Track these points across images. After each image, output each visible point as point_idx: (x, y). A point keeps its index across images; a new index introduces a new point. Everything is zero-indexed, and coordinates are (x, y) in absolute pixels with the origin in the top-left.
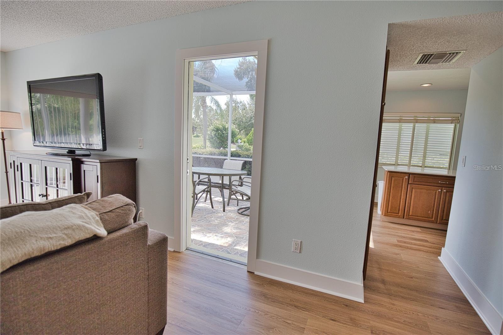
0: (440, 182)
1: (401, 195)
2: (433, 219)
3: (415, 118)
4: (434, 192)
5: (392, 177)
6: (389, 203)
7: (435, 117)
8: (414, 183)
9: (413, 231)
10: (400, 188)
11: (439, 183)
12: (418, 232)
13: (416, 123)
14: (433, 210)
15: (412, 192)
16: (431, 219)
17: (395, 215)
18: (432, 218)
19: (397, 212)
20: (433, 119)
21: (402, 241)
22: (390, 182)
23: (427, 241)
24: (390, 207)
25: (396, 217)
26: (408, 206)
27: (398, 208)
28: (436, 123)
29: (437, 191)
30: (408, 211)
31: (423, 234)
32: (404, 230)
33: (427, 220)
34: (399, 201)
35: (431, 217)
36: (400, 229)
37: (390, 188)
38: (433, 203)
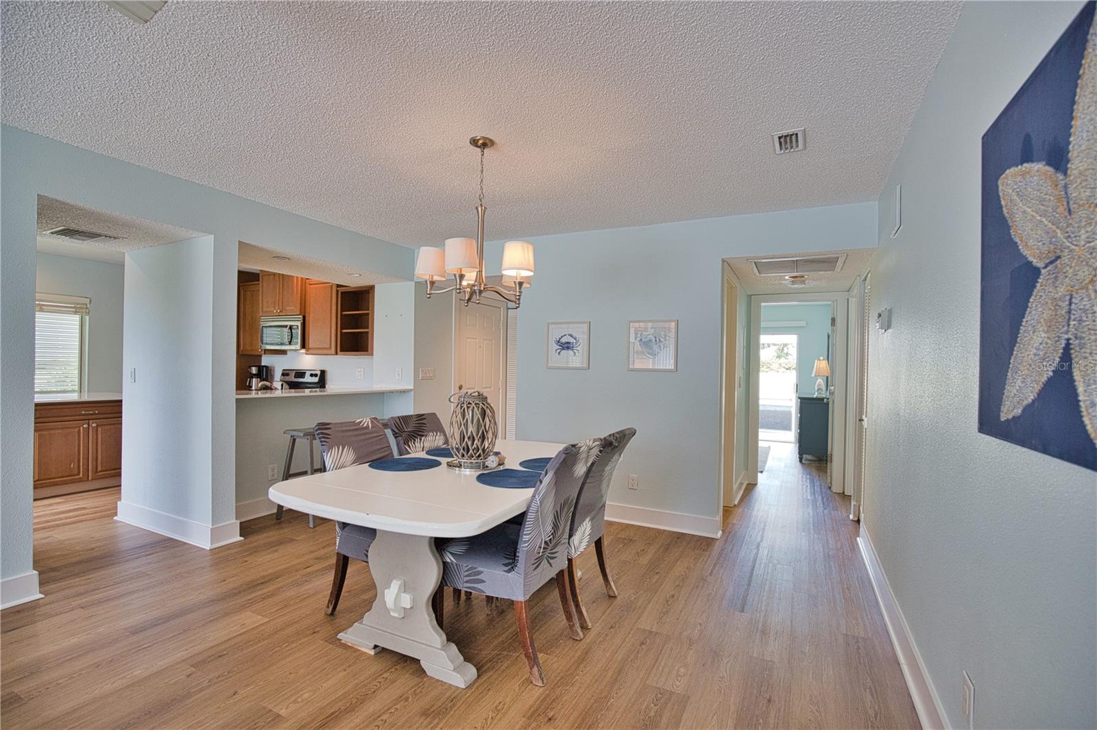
0: (83, 412)
2: (81, 475)
4: (77, 430)
7: (42, 301)
11: (84, 415)
14: (79, 460)
16: (78, 477)
18: (79, 474)
28: (45, 312)
29: (81, 428)
33: (69, 480)
35: (76, 473)
38: (77, 448)
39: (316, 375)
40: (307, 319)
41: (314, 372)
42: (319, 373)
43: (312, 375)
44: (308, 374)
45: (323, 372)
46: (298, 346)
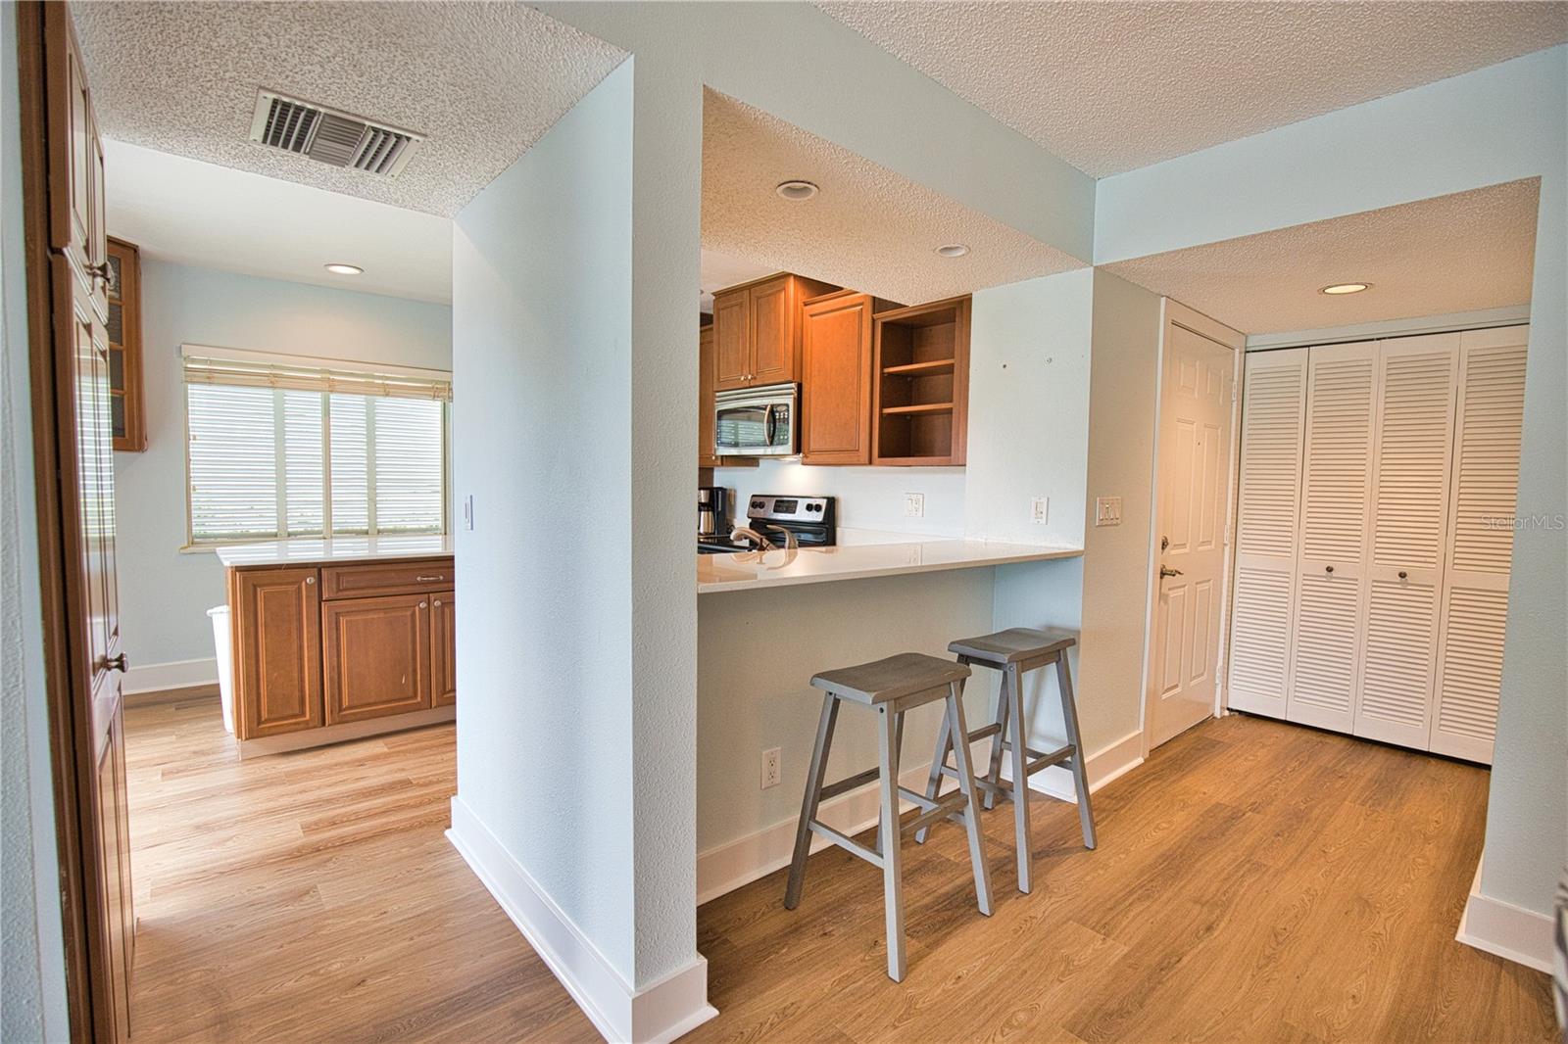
0: (419, 579)
1: (301, 647)
2: (419, 699)
3: (324, 376)
4: (409, 613)
5: (255, 587)
6: (258, 687)
7: (387, 378)
8: (341, 595)
9: (361, 763)
10: (295, 624)
11: (419, 583)
12: (376, 758)
13: (332, 391)
14: (415, 670)
15: (338, 629)
16: (413, 701)
17: (291, 724)
18: (415, 696)
19: (297, 711)
20: (380, 382)
21: (320, 820)
22: (252, 609)
23: (406, 784)
24: (264, 701)
25: (296, 731)
26: (331, 679)
27: (297, 693)
28: (392, 396)
29: (417, 609)
30: (337, 696)
31: (395, 759)
32: (330, 767)
33: (398, 707)
34: (296, 669)
35: (411, 694)
36: (318, 769)
37: (252, 629)
38: (410, 647)
39: (818, 508)
40: (805, 389)
41: (814, 502)
42: (823, 503)
43: (809, 508)
44: (802, 504)
45: (832, 502)
46: (788, 448)
